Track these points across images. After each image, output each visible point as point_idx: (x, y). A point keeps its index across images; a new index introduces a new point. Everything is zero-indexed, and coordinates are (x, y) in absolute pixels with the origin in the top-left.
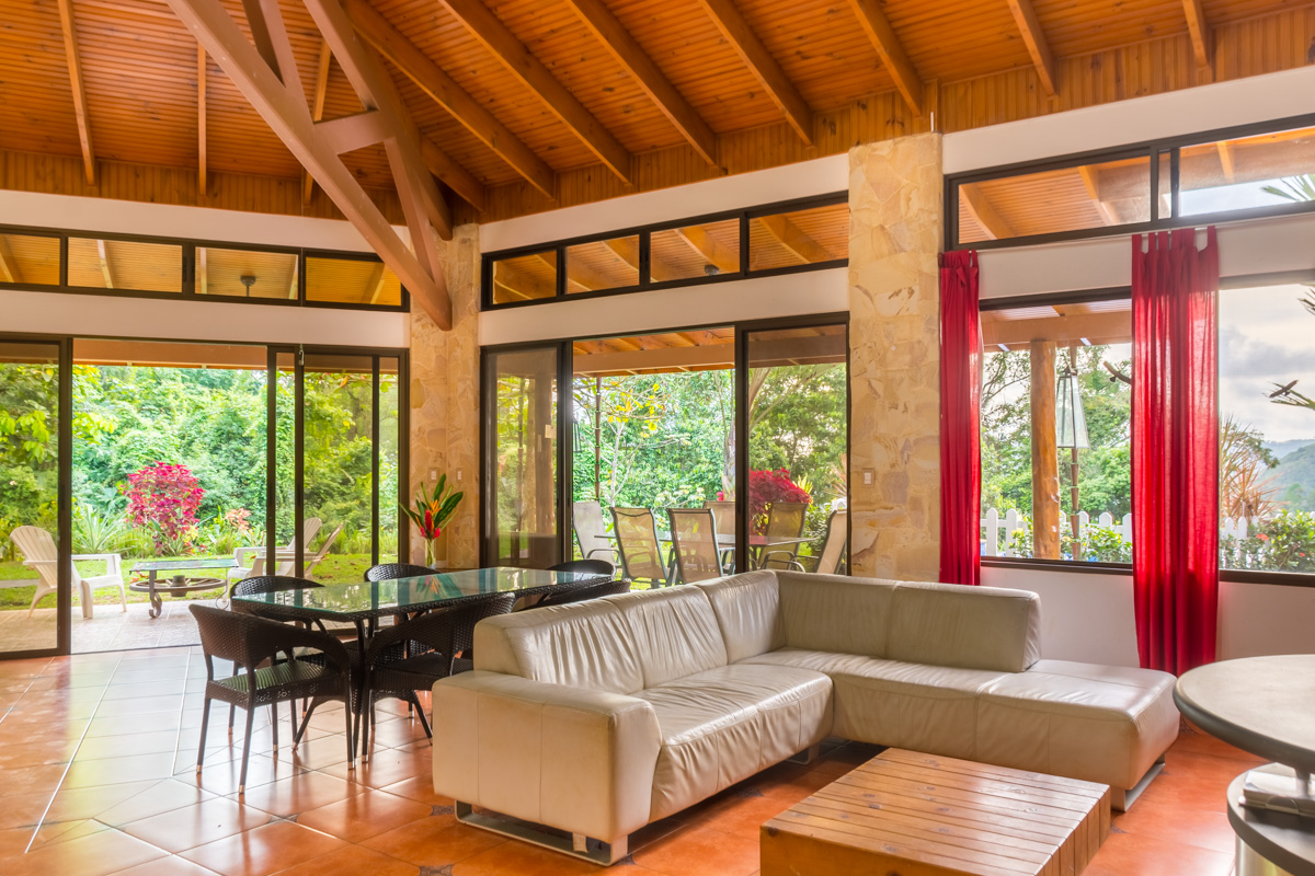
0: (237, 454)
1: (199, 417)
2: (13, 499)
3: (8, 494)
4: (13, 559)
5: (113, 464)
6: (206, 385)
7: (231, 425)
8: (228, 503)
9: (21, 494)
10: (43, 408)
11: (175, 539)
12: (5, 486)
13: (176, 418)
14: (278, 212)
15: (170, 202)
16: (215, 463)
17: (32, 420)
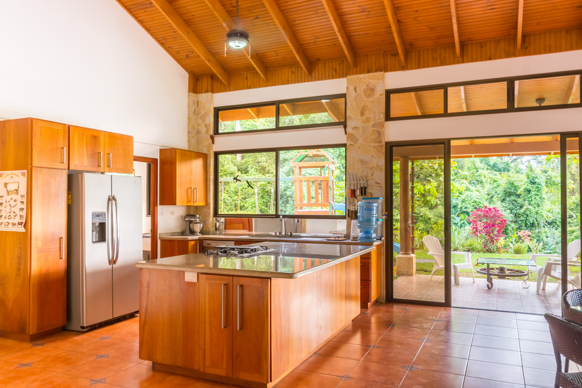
0: (514, 202)
1: (496, 185)
2: (422, 221)
3: (420, 218)
4: (423, 248)
5: (459, 206)
6: (497, 171)
7: (511, 189)
8: (510, 226)
9: (424, 218)
10: (434, 181)
11: (493, 244)
12: (419, 215)
13: (485, 186)
14: (566, 50)
15: (500, 58)
16: (504, 207)
17: (430, 187)
